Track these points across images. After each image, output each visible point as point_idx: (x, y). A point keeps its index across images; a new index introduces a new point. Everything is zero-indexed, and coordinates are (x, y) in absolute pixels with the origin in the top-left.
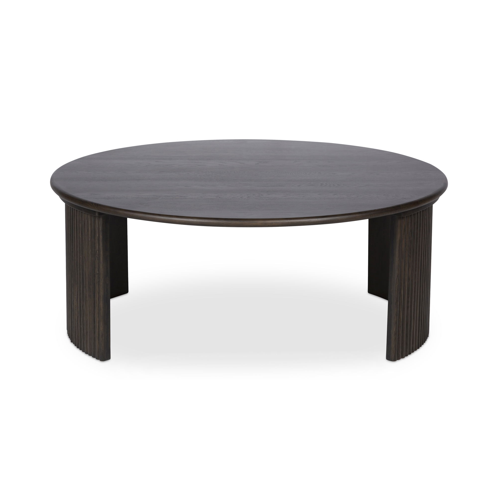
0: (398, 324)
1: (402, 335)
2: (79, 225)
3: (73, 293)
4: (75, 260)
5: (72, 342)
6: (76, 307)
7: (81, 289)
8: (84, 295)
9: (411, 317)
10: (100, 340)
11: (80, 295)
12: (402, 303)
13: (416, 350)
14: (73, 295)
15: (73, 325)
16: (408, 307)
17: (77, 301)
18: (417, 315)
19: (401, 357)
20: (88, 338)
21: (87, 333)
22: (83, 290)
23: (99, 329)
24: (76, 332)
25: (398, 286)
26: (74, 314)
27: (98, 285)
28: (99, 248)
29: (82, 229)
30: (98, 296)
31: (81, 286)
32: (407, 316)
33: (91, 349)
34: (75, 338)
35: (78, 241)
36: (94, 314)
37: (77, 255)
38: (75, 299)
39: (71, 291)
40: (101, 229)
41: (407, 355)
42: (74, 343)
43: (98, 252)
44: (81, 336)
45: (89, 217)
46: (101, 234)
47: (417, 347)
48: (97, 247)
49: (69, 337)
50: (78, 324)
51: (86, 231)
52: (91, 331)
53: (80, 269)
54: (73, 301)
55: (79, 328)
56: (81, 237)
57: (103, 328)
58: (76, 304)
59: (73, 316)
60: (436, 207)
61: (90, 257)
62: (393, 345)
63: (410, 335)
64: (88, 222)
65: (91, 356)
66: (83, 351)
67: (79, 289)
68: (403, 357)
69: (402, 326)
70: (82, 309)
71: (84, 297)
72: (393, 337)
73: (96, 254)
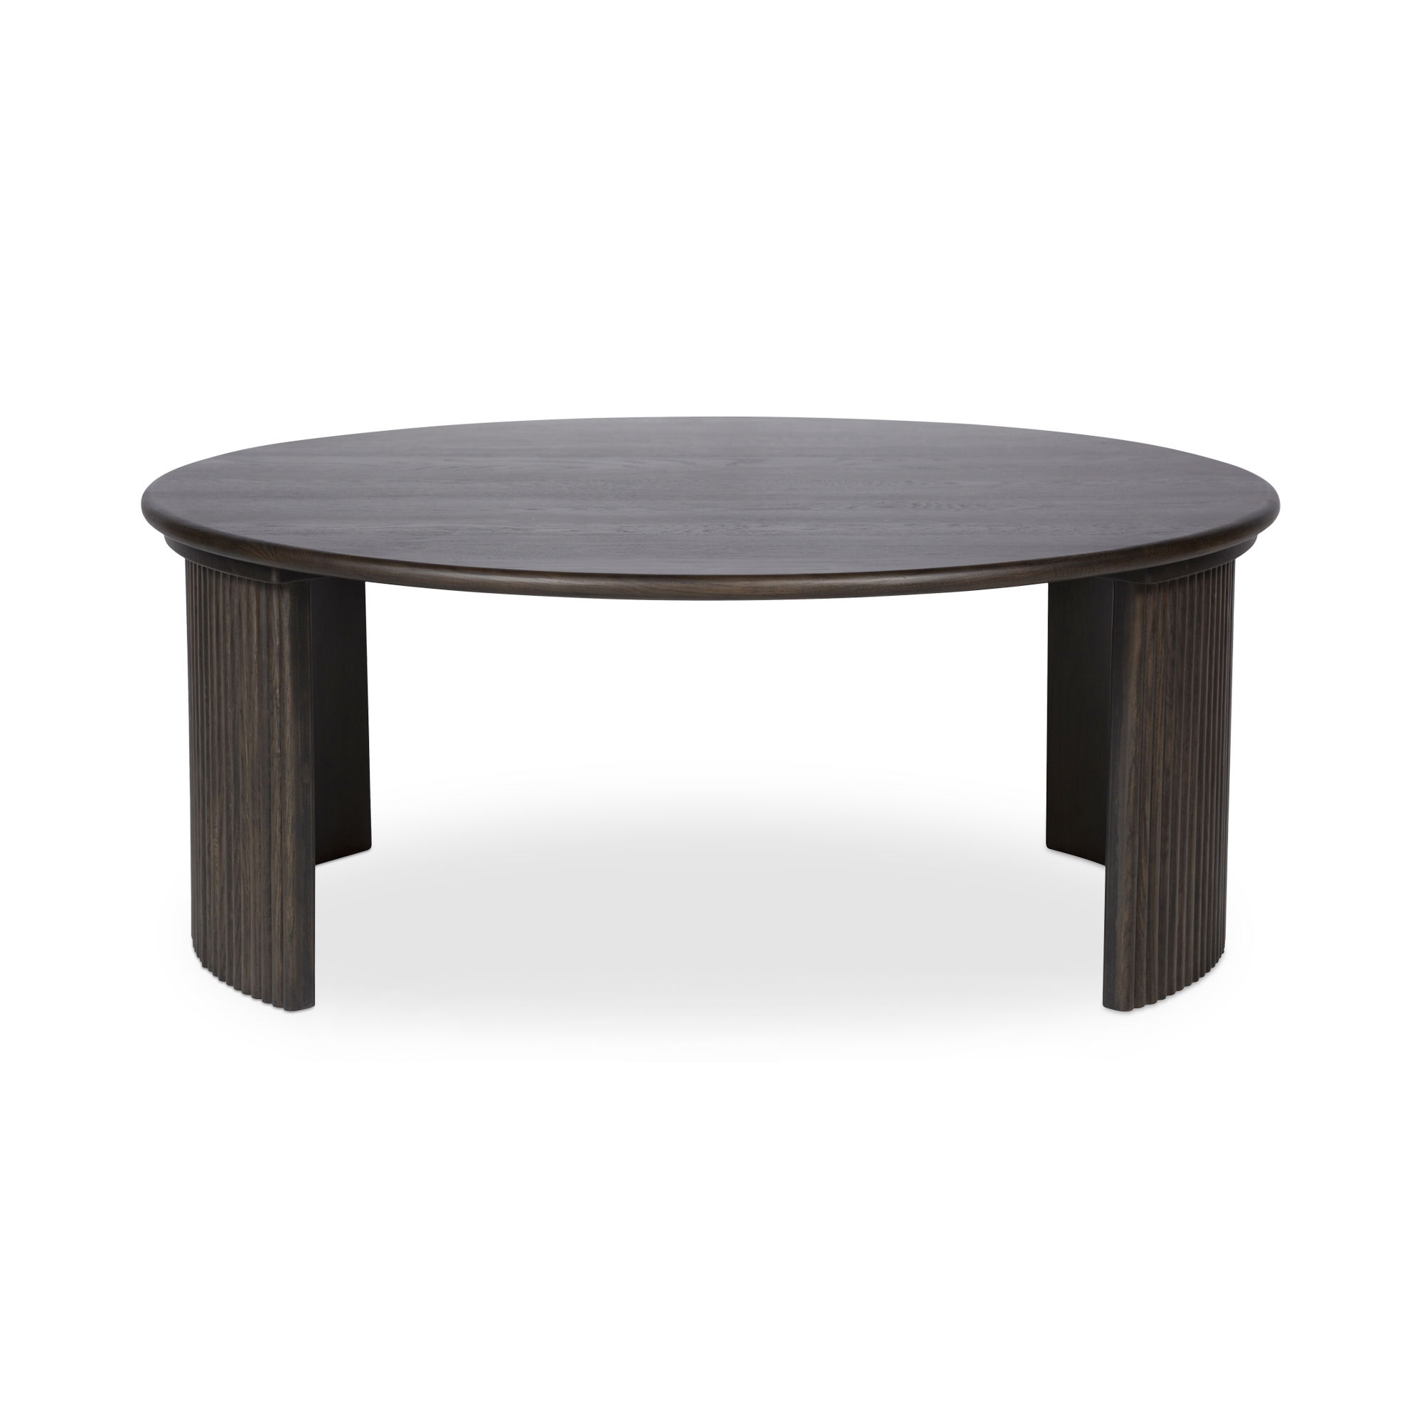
0: (1137, 904)
1: (1148, 934)
2: (224, 618)
3: (209, 821)
4: (213, 723)
5: (205, 966)
6: (217, 860)
7: (232, 806)
8: (241, 822)
9: (1173, 885)
10: (284, 950)
11: (228, 825)
12: (1148, 839)
13: (1188, 984)
14: (209, 827)
15: (210, 916)
16: (1164, 856)
17: (220, 841)
18: (1189, 881)
19: (1144, 1000)
20: (252, 946)
21: (248, 932)
22: (237, 809)
23: (282, 918)
24: (216, 933)
25: (1135, 788)
26: (210, 882)
27: (281, 788)
28: (281, 679)
29: (232, 628)
30: (279, 819)
31: (232, 798)
32: (1162, 882)
33: (260, 979)
34: (215, 952)
35: (222, 667)
36: (269, 875)
37: (219, 709)
38: (214, 837)
39: (204, 817)
40: (286, 624)
41: (1162, 997)
42: (210, 970)
43: (278, 691)
44: (230, 943)
45: (253, 589)
46: (287, 636)
47: (1192, 977)
48: (277, 676)
49: (198, 956)
50: (221, 908)
51: (244, 635)
52: (260, 926)
53: (227, 748)
54: (209, 845)
55: (226, 921)
56: (229, 652)
57: (293, 912)
58: (217, 852)
59: (207, 890)
60: (1244, 566)
61: (256, 709)
62: (1122, 965)
63: (1172, 938)
64: (249, 605)
65: (260, 998)
66: (237, 988)
67: (225, 807)
68: (1151, 1001)
69: (1149, 908)
70: (235, 862)
71: (239, 828)
72: (1122, 939)
73: (274, 697)
